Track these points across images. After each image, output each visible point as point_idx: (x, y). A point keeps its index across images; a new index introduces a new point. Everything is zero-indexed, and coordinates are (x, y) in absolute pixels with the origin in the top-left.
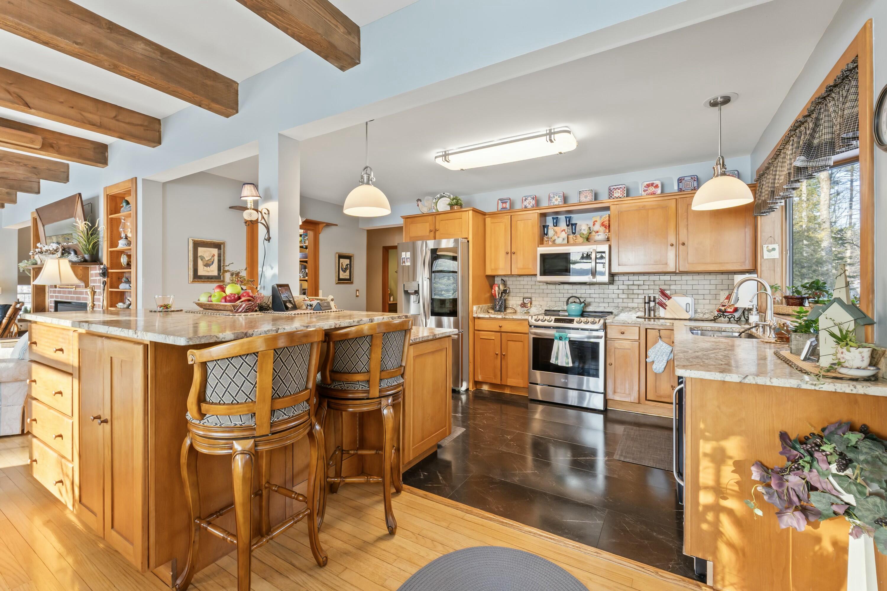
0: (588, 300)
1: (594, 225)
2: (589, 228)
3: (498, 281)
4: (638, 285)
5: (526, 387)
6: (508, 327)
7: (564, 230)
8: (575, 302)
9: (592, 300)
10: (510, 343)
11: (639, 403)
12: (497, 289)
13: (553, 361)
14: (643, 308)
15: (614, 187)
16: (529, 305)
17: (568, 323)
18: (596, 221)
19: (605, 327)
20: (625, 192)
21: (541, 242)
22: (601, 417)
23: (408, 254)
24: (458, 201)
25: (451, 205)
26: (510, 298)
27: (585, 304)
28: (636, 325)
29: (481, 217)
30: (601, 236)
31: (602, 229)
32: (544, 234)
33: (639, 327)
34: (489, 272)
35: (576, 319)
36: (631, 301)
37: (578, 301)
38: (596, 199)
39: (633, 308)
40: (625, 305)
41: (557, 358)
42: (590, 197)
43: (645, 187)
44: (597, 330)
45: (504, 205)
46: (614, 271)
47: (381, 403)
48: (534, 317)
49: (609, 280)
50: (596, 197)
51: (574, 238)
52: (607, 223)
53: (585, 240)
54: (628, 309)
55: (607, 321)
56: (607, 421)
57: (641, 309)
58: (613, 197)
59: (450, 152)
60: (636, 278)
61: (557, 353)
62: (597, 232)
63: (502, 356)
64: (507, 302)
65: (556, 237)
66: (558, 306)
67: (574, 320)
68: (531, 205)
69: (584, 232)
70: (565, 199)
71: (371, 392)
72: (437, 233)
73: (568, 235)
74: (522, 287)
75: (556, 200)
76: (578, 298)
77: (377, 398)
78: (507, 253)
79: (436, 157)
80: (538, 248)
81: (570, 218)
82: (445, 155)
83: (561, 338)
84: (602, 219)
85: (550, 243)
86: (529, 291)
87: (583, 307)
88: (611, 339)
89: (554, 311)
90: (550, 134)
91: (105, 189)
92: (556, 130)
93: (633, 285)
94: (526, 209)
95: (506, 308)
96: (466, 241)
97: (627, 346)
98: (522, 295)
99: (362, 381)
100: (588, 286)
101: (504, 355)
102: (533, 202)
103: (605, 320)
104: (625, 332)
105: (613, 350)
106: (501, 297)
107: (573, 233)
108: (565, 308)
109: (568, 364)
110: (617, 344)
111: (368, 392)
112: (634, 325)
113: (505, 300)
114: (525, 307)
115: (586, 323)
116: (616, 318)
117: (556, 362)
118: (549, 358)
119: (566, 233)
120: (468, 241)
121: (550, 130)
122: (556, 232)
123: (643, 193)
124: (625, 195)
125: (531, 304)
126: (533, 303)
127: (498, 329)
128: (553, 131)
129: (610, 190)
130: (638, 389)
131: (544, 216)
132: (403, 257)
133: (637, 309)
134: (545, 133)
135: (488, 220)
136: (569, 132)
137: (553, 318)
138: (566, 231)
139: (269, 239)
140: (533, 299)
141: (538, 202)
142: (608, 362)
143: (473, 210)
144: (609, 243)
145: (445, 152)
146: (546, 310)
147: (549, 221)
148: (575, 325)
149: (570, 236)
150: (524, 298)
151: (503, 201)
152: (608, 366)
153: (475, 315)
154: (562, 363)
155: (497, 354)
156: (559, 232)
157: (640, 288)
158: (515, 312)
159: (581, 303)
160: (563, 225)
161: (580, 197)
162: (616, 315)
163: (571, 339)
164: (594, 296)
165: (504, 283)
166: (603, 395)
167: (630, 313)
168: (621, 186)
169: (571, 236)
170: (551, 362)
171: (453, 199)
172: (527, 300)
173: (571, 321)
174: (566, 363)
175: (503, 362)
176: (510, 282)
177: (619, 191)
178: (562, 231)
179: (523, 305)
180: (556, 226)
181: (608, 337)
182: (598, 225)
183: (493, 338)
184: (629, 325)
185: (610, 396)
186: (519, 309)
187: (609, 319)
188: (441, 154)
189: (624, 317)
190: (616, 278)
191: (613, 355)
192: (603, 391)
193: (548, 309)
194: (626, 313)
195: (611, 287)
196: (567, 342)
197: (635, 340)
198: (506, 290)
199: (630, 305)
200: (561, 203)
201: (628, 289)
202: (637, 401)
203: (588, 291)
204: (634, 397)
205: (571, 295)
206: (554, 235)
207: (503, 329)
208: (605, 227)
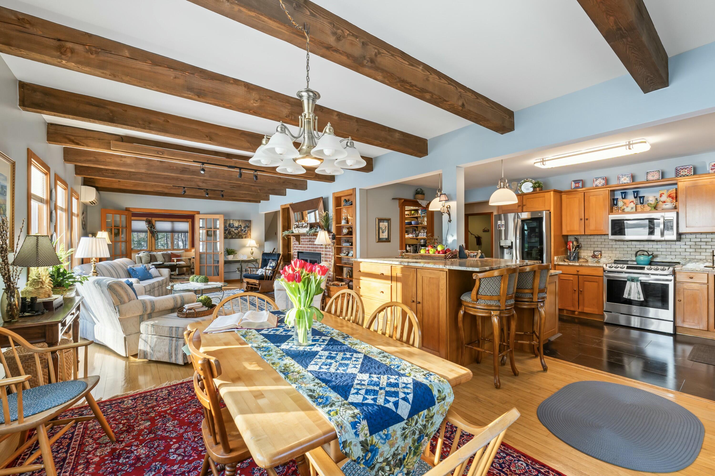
0: (655, 253)
1: (661, 196)
2: (656, 199)
3: (571, 239)
4: (706, 242)
5: (601, 314)
6: (583, 271)
7: (633, 202)
8: (643, 254)
9: (660, 253)
10: (586, 283)
11: (708, 331)
12: (571, 244)
13: (626, 296)
14: (711, 260)
15: (681, 167)
16: (599, 256)
17: (639, 269)
18: (663, 194)
19: (674, 273)
20: (692, 171)
21: (611, 211)
22: (671, 338)
23: (503, 222)
24: (539, 184)
25: (534, 188)
26: (582, 251)
27: (653, 256)
28: (705, 272)
29: (558, 195)
30: (669, 205)
31: (669, 200)
32: (614, 204)
33: (708, 274)
34: (565, 233)
35: (646, 267)
36: (699, 254)
37: (646, 253)
38: (663, 177)
39: (701, 260)
40: (693, 257)
41: (629, 294)
42: (656, 176)
43: (712, 166)
44: (666, 275)
45: (577, 185)
46: (681, 231)
47: (538, 305)
48: (608, 265)
49: (677, 238)
50: (663, 175)
51: (642, 207)
52: (674, 195)
53: (653, 209)
54: (695, 260)
55: (676, 269)
56: (676, 342)
57: (709, 261)
58: (680, 175)
59: (546, 159)
60: (704, 236)
61: (630, 291)
62: (664, 202)
63: (580, 292)
64: (580, 254)
65: (625, 207)
66: (627, 257)
67: (645, 267)
68: (602, 184)
69: (651, 202)
70: (633, 178)
71: (534, 299)
72: (524, 207)
73: (636, 205)
74: (593, 243)
75: (625, 179)
76: (646, 251)
77: (536, 302)
78: (581, 219)
79: (535, 163)
80: (610, 216)
81: (637, 192)
82: (543, 161)
83: (633, 280)
84: (669, 192)
85: (620, 211)
86: (599, 246)
87: (651, 258)
88: (680, 282)
89: (622, 261)
90: (629, 144)
91: (334, 194)
92: (634, 142)
93: (701, 241)
94: (597, 187)
95: (579, 258)
96: (548, 212)
97: (696, 288)
98: (593, 249)
99: (529, 293)
100: (656, 243)
101: (581, 291)
102: (603, 182)
103: (674, 268)
104: (694, 277)
105: (682, 290)
106: (575, 251)
107: (641, 203)
108: (634, 259)
109: (640, 298)
110: (685, 286)
111: (532, 298)
112: (703, 272)
113: (578, 253)
114: (596, 258)
115: (657, 270)
116: (684, 267)
117: (629, 297)
118: (623, 293)
119: (634, 204)
120: (550, 212)
121: (629, 142)
122: (625, 203)
123: (711, 171)
124: (692, 173)
125: (601, 255)
126: (603, 255)
127: (576, 273)
128: (631, 142)
129: (677, 170)
130: (707, 320)
131: (613, 192)
132: (499, 224)
133: (705, 261)
134: (625, 144)
135: (564, 196)
136: (645, 142)
137: (626, 266)
138: (634, 202)
139: (450, 221)
140: (603, 252)
141: (607, 180)
142: (677, 299)
143: (554, 191)
144: (676, 210)
145: (543, 159)
146: (615, 260)
147: (618, 195)
148: (646, 271)
149: (637, 206)
150: (594, 252)
151: (576, 182)
152: (677, 302)
153: (556, 263)
154: (634, 298)
155: (575, 291)
156: (627, 203)
157: (707, 244)
158: (587, 261)
159: (649, 255)
160: (631, 197)
161: (647, 177)
162: (683, 265)
163: (642, 281)
164: (661, 250)
165: (577, 240)
166: (672, 323)
167: (697, 263)
168: (687, 167)
169: (639, 206)
170: (624, 297)
171: (535, 183)
172: (597, 252)
173: (643, 268)
174: (638, 298)
175: (580, 296)
176: (581, 240)
177: (686, 170)
178: (631, 202)
179: (594, 256)
180: (625, 198)
181: (677, 280)
182: (664, 198)
183: (572, 279)
184: (696, 272)
185: (679, 323)
186: (590, 259)
187: (678, 268)
188: (540, 160)
189: (690, 266)
190: (683, 236)
191: (682, 294)
192: (672, 320)
193: (617, 259)
194: (694, 263)
195: (678, 243)
196: (639, 283)
197: (704, 284)
198: (579, 245)
199: (697, 257)
200: (629, 182)
201: (696, 245)
202: (706, 329)
203: (657, 247)
204: (703, 326)
205: (638, 250)
206: (623, 205)
207: (580, 273)
208: (673, 198)
